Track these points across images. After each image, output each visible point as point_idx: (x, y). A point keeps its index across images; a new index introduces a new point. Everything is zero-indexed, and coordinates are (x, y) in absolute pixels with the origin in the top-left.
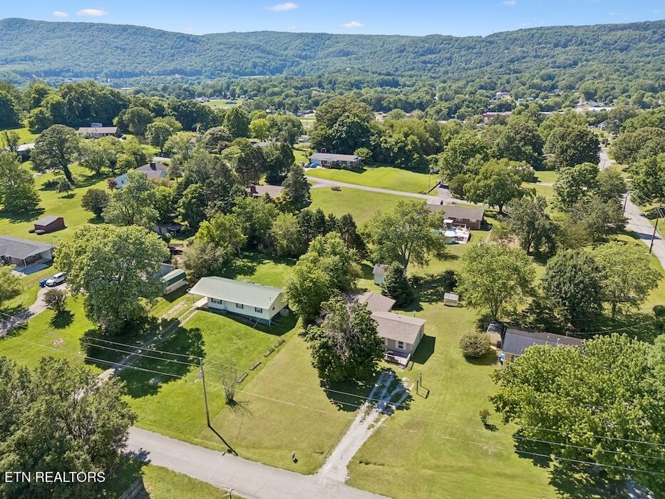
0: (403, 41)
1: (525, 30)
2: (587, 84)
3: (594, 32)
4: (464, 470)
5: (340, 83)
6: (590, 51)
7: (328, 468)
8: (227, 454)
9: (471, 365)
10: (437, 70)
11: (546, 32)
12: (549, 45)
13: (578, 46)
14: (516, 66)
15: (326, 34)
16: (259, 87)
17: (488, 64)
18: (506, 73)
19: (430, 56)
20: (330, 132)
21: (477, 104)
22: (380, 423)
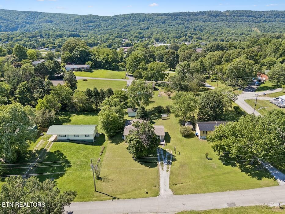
0: (77, 17)
1: (127, 14)
2: (155, 36)
3: (152, 16)
4: (212, 176)
5: (51, 35)
6: (152, 23)
7: (162, 191)
8: (114, 200)
9: (187, 139)
10: (95, 30)
11: (136, 15)
12: (137, 21)
13: (148, 21)
14: (126, 28)
15: (38, 12)
16: (8, 37)
17: (115, 28)
18: (124, 31)
19: (90, 24)
20: (71, 55)
21: (118, 44)
22: (170, 168)
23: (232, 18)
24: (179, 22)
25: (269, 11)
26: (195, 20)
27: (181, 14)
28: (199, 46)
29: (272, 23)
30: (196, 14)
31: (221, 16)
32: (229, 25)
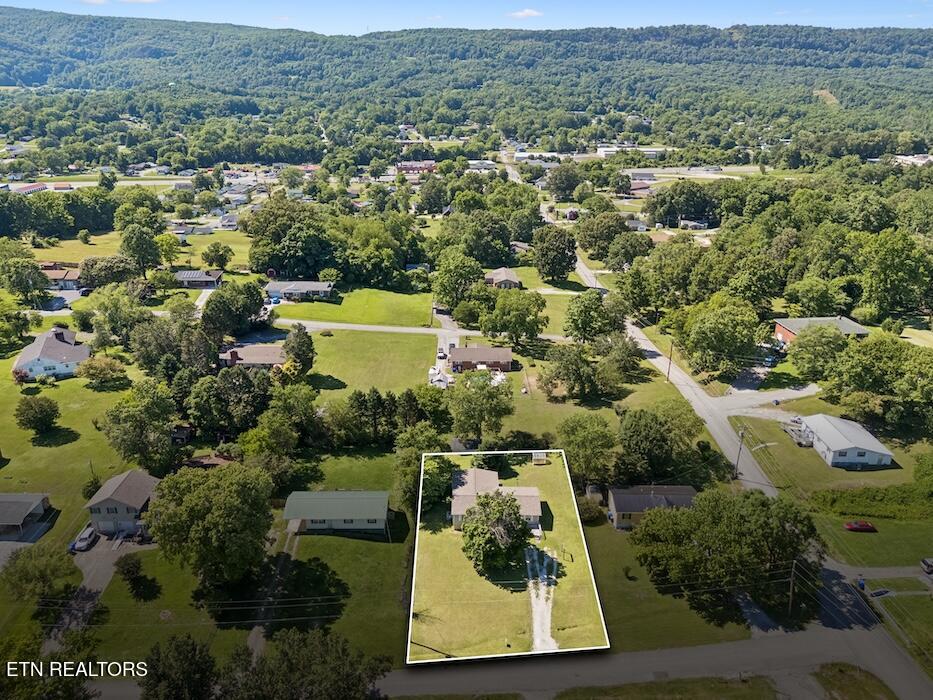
2: (502, 115)
3: (493, 39)
5: (167, 109)
6: (494, 66)
7: (538, 642)
10: (306, 85)
11: (439, 37)
12: (444, 55)
13: (478, 58)
14: (409, 84)
17: (374, 79)
19: (290, 64)
20: (278, 247)
23: (752, 52)
24: (581, 61)
25: (871, 30)
26: (632, 57)
27: (588, 35)
28: (642, 163)
29: (879, 69)
30: (637, 36)
31: (717, 44)
32: (742, 77)
